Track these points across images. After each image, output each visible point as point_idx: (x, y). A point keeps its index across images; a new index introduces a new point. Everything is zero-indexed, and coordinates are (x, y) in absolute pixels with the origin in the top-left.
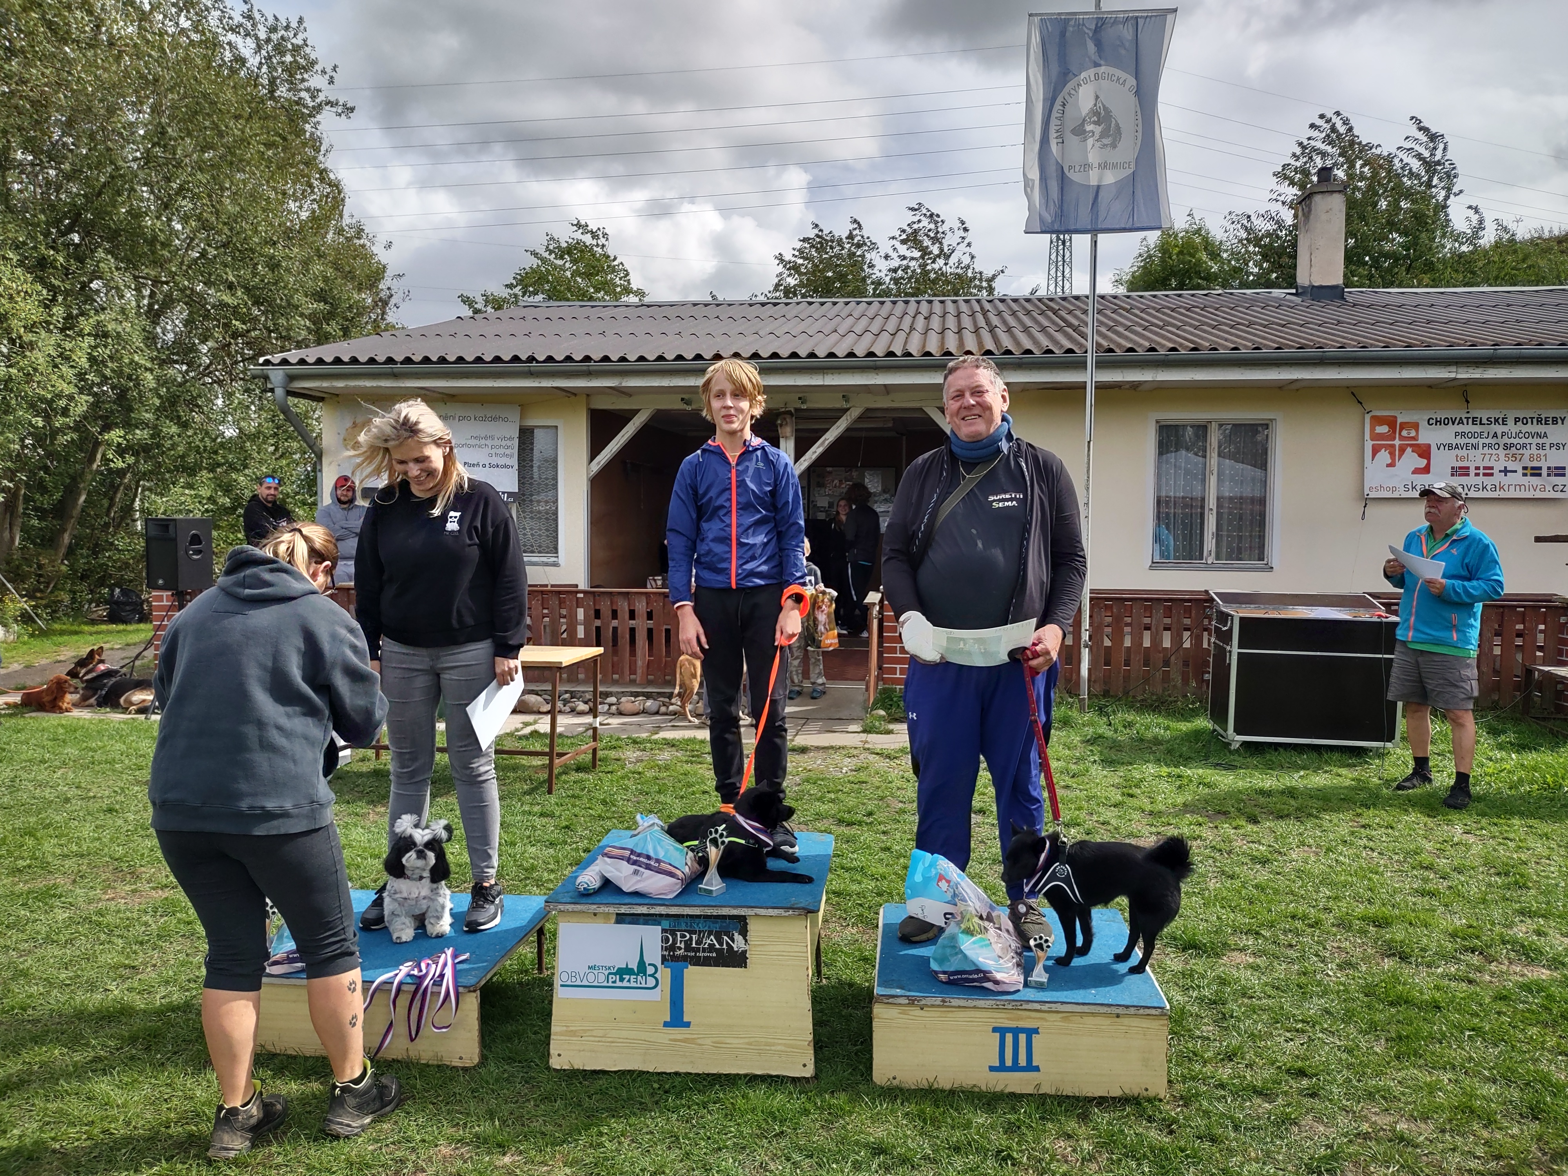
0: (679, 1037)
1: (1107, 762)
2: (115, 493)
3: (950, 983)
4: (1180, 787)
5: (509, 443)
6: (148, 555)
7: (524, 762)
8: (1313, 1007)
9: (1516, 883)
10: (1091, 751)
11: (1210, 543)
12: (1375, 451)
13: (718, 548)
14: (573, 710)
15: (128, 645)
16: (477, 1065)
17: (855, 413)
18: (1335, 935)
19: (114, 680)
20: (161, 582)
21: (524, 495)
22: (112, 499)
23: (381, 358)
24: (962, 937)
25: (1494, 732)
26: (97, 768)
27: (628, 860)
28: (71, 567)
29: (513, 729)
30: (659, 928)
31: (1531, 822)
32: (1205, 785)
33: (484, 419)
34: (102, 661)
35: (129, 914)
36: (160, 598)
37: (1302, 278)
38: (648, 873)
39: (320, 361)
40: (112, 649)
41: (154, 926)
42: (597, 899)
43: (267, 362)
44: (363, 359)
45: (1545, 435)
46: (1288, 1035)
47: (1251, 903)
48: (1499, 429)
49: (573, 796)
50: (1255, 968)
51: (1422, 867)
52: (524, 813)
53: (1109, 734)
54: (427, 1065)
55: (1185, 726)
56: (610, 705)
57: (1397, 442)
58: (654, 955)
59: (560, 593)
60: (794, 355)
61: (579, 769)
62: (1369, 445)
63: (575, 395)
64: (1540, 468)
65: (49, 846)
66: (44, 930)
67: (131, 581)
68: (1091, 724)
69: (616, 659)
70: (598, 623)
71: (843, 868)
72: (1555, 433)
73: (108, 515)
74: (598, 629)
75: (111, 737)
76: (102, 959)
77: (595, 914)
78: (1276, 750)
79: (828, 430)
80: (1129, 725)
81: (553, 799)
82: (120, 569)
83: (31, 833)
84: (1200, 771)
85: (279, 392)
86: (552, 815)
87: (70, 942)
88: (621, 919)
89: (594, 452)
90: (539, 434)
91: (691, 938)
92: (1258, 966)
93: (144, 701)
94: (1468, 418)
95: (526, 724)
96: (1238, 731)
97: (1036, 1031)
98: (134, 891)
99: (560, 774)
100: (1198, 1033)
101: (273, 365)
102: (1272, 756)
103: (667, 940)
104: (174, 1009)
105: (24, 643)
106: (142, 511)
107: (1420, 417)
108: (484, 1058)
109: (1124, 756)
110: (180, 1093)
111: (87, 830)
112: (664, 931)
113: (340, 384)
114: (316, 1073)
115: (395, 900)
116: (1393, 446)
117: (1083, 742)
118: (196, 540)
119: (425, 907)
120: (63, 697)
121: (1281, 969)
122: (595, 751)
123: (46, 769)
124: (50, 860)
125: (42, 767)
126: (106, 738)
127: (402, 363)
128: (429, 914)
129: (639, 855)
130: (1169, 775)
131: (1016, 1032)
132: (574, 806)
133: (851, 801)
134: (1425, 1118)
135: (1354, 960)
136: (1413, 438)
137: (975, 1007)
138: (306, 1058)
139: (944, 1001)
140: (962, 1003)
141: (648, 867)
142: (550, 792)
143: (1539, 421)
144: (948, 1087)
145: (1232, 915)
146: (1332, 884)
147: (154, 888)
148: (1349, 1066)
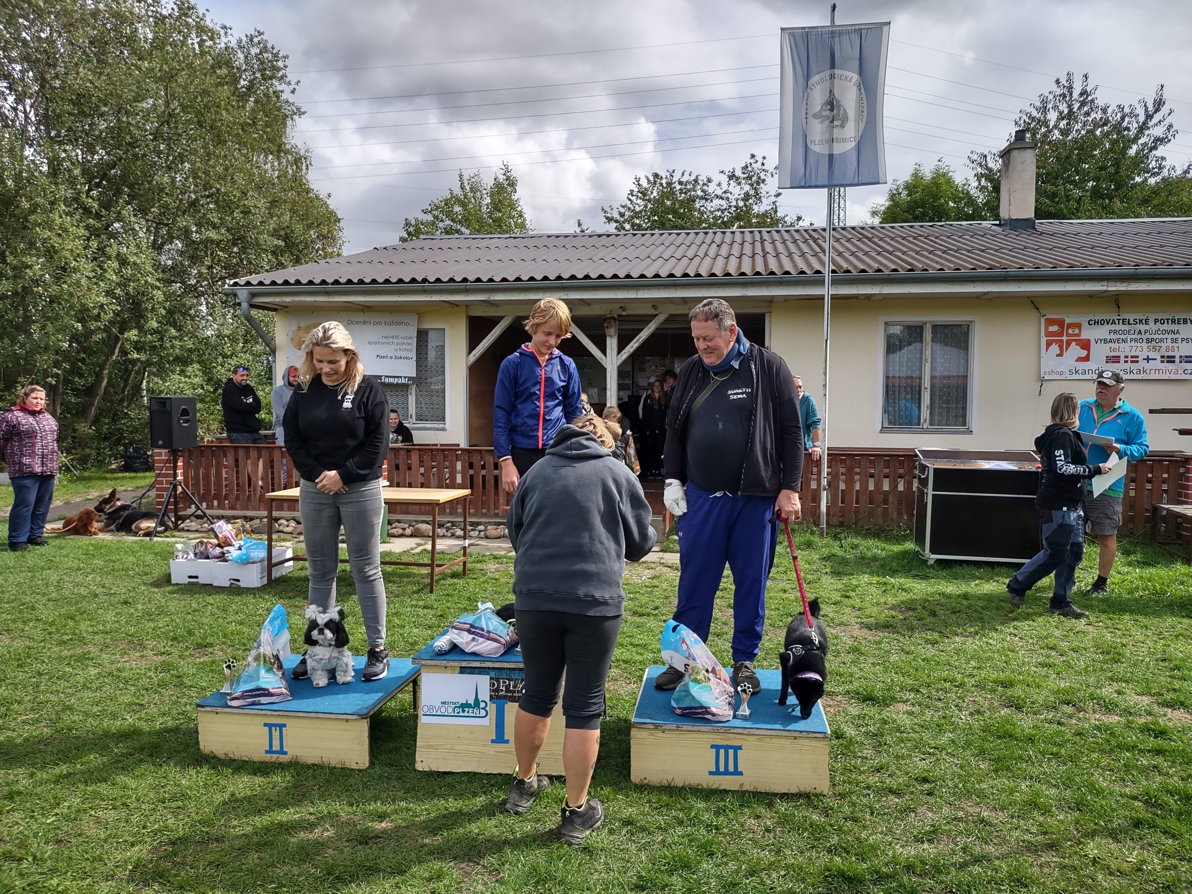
0: (503, 750)
1: (836, 574)
2: (129, 376)
3: (683, 715)
4: (885, 591)
5: (409, 341)
6: (151, 423)
7: (415, 571)
8: (945, 739)
9: (1113, 659)
10: (825, 565)
11: (925, 414)
12: (1049, 344)
13: (531, 422)
14: (453, 535)
15: (137, 488)
16: (368, 768)
17: (661, 318)
18: (973, 693)
19: (127, 512)
20: (160, 442)
21: (420, 379)
22: (126, 381)
23: (317, 281)
24: (691, 684)
25: (1127, 553)
26: (116, 574)
27: (469, 631)
28: (97, 431)
29: (409, 548)
30: (488, 677)
31: (1137, 617)
32: (903, 590)
33: (392, 324)
34: (118, 499)
35: (138, 671)
36: (160, 454)
37: (1004, 213)
38: (481, 640)
39: (274, 283)
40: (126, 491)
41: (155, 679)
42: (447, 657)
43: (236, 284)
44: (304, 281)
45: (1178, 332)
46: (923, 756)
47: (917, 670)
48: (1143, 327)
49: (448, 595)
50: (910, 713)
51: (1048, 648)
52: (412, 606)
53: (840, 553)
54: (335, 768)
55: (897, 548)
56: (480, 531)
57: (1065, 338)
58: (485, 694)
59: (444, 450)
60: (615, 276)
61: (454, 575)
62: (1044, 340)
63: (458, 306)
64: (1174, 357)
65: (84, 626)
66: (82, 680)
67: (139, 441)
68: (827, 546)
69: (484, 498)
70: (471, 472)
71: (631, 645)
72: (1187, 331)
73: (123, 392)
74: (471, 476)
75: (126, 553)
76: (120, 699)
77: (446, 667)
78: (961, 565)
79: (642, 330)
80: (855, 547)
81: (433, 596)
82: (132, 432)
83: (72, 618)
84: (902, 580)
85: (245, 305)
86: (432, 608)
87: (99, 688)
88: (463, 670)
89: (471, 347)
90: (432, 335)
91: (509, 684)
92: (913, 712)
93: (149, 527)
94: (1119, 320)
95: (419, 545)
96: (933, 551)
97: (740, 748)
98: (142, 656)
99: (440, 580)
100: (860, 754)
101: (240, 286)
102: (958, 570)
103: (494, 685)
104: (168, 730)
105: (64, 486)
106: (148, 391)
107: (1083, 320)
108: (372, 763)
109: (848, 569)
110: (172, 783)
111: (110, 616)
112: (491, 679)
113: (288, 299)
114: (261, 771)
115: (315, 660)
116: (1062, 341)
117: (820, 559)
118: (185, 412)
119: (335, 664)
120: (91, 523)
121: (928, 714)
122: (465, 563)
123: (81, 574)
124: (85, 635)
125: (79, 573)
126: (122, 553)
127: (332, 284)
128: (337, 669)
129: (476, 628)
130: (878, 583)
131: (727, 748)
132: (448, 601)
133: (644, 599)
134: (1003, 809)
135: (982, 709)
136: (1078, 335)
137: (698, 731)
138: (255, 763)
139: (678, 727)
140: (690, 728)
141: (482, 636)
142: (431, 592)
143: (1173, 322)
144: (680, 784)
145: (902, 679)
146: (979, 659)
147: (155, 655)
148: (959, 776)
